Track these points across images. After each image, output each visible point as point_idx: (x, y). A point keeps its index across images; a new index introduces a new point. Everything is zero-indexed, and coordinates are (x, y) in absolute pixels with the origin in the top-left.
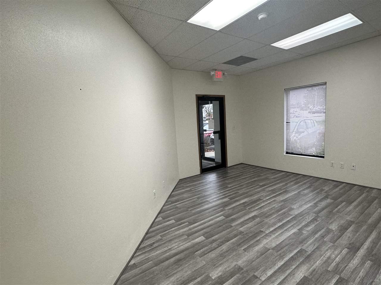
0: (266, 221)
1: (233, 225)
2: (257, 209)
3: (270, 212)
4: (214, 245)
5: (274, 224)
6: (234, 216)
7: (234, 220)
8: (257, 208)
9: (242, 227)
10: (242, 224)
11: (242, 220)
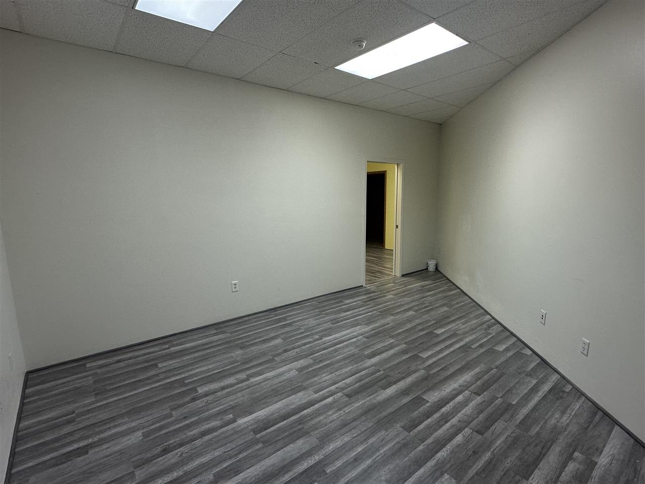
0: (355, 350)
1: (404, 346)
2: (365, 369)
3: (344, 363)
4: (420, 327)
5: (347, 346)
6: (404, 358)
7: (404, 352)
8: (363, 373)
9: (392, 343)
10: (391, 347)
11: (392, 352)
